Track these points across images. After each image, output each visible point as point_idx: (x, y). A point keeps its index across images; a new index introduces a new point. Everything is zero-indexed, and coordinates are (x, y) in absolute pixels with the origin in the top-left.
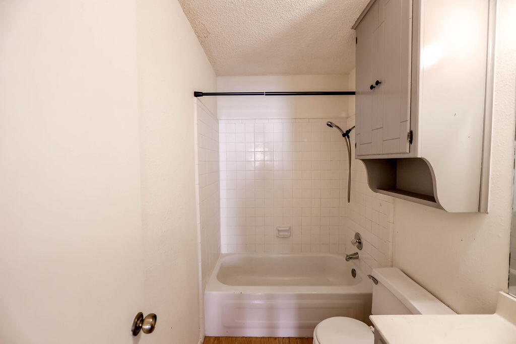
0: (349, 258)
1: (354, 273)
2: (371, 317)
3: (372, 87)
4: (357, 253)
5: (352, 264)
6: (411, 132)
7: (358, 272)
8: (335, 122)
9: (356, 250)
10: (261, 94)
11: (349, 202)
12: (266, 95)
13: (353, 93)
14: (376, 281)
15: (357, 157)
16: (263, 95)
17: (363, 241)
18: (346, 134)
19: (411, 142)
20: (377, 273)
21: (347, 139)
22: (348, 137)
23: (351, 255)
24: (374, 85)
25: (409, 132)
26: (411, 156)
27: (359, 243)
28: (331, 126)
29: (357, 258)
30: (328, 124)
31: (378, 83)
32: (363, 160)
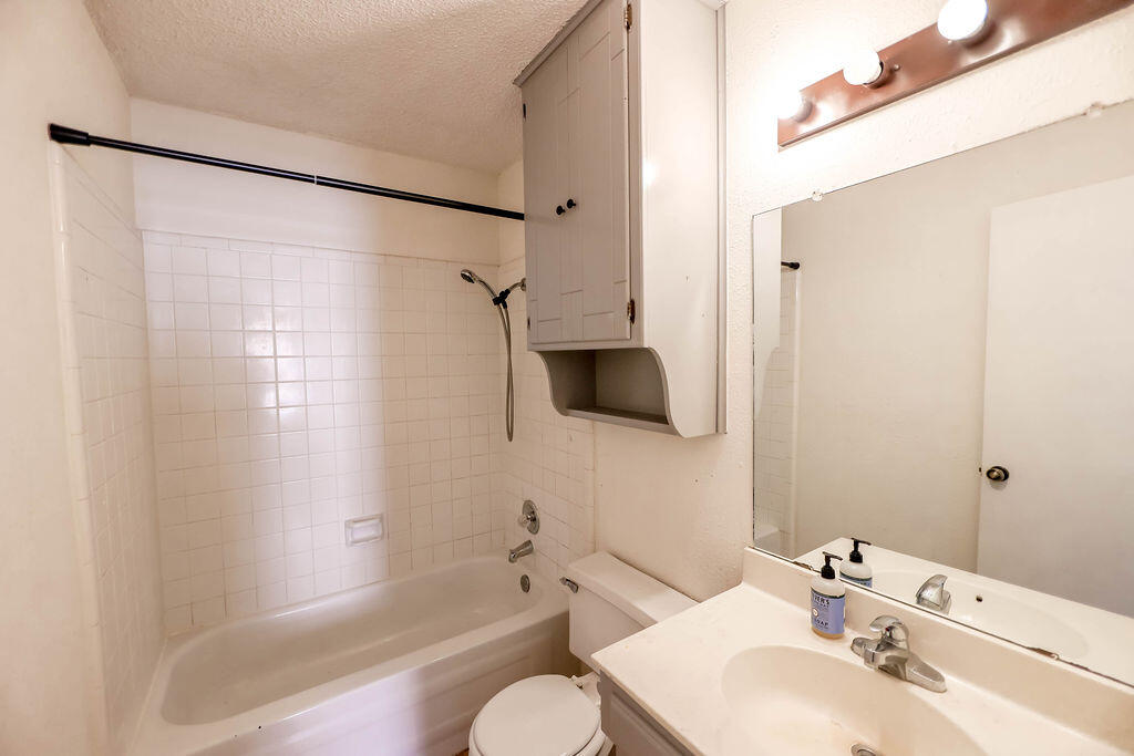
0: (515, 555)
1: (525, 584)
2: (593, 656)
3: (560, 210)
4: (529, 542)
5: (520, 568)
6: (632, 302)
7: (533, 580)
8: (478, 272)
9: (528, 536)
10: (307, 179)
11: (511, 440)
12: (319, 183)
13: (519, 216)
14: (574, 586)
15: (532, 346)
16: (313, 181)
17: (540, 515)
18: (501, 300)
19: (632, 319)
20: (576, 571)
21: (503, 310)
22: (505, 306)
23: (518, 549)
24: (565, 206)
25: (628, 301)
26: (632, 344)
27: (533, 520)
28: (470, 280)
29: (531, 551)
30: (464, 276)
31: (571, 204)
32: (541, 353)
